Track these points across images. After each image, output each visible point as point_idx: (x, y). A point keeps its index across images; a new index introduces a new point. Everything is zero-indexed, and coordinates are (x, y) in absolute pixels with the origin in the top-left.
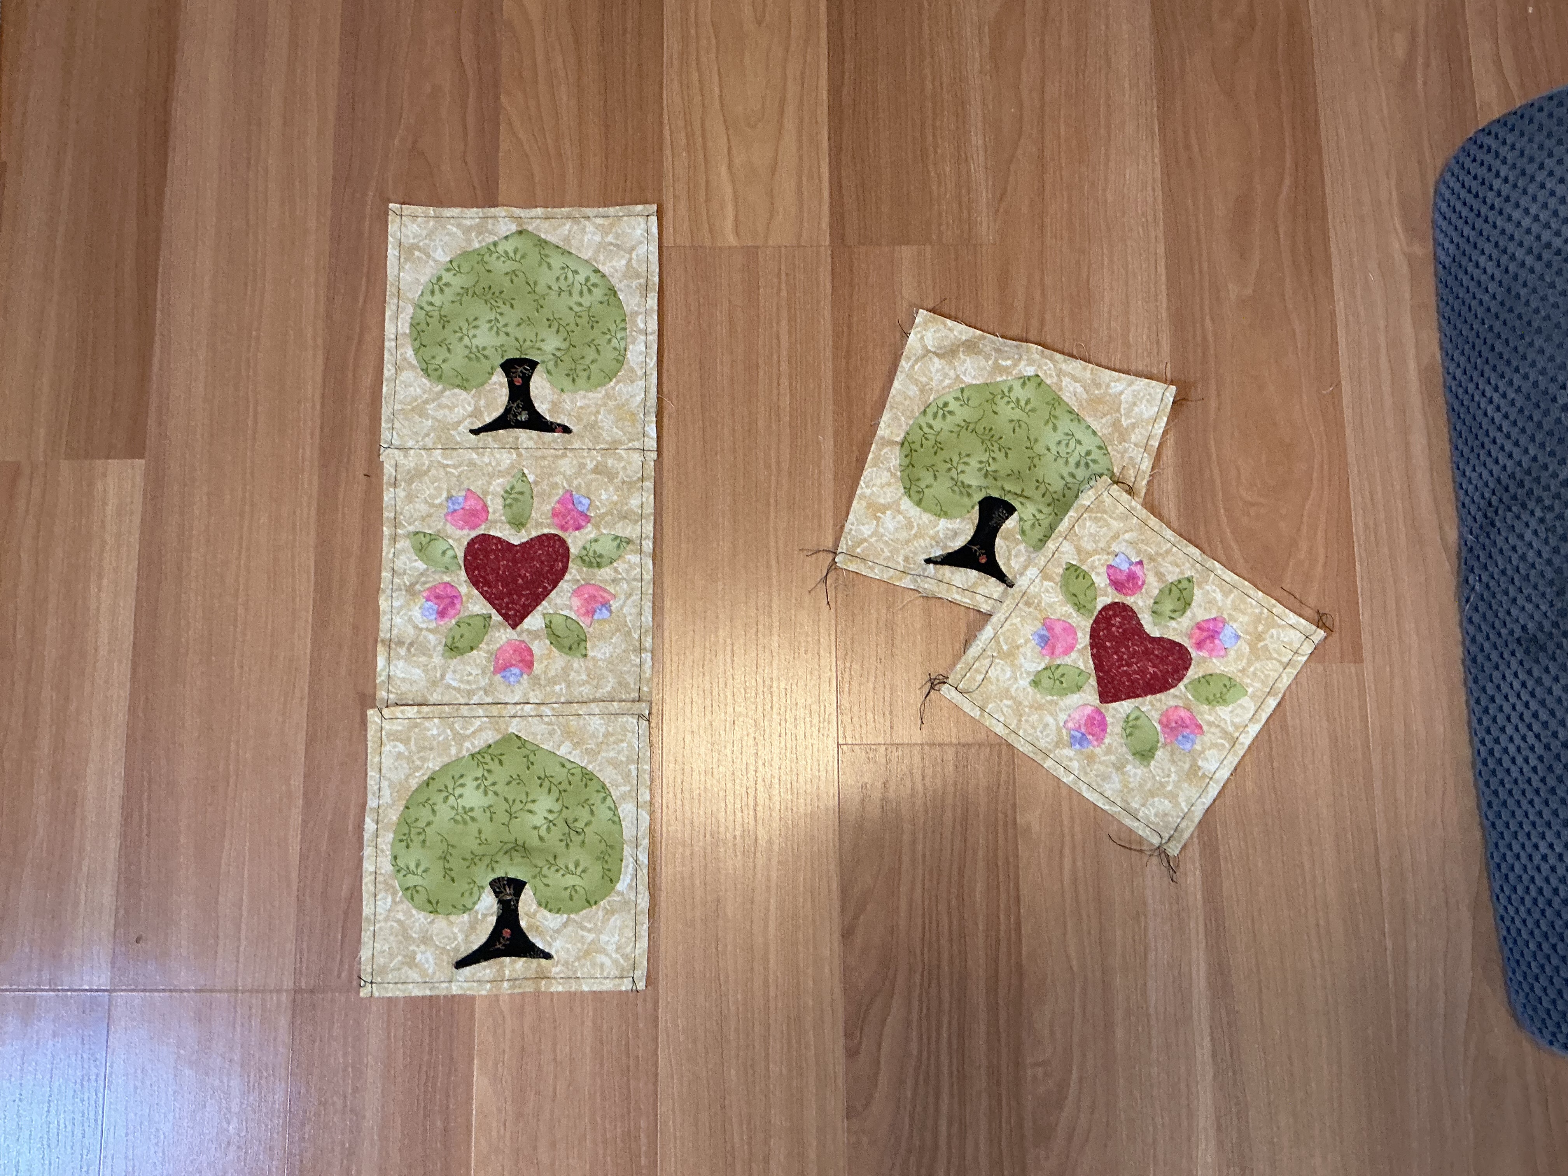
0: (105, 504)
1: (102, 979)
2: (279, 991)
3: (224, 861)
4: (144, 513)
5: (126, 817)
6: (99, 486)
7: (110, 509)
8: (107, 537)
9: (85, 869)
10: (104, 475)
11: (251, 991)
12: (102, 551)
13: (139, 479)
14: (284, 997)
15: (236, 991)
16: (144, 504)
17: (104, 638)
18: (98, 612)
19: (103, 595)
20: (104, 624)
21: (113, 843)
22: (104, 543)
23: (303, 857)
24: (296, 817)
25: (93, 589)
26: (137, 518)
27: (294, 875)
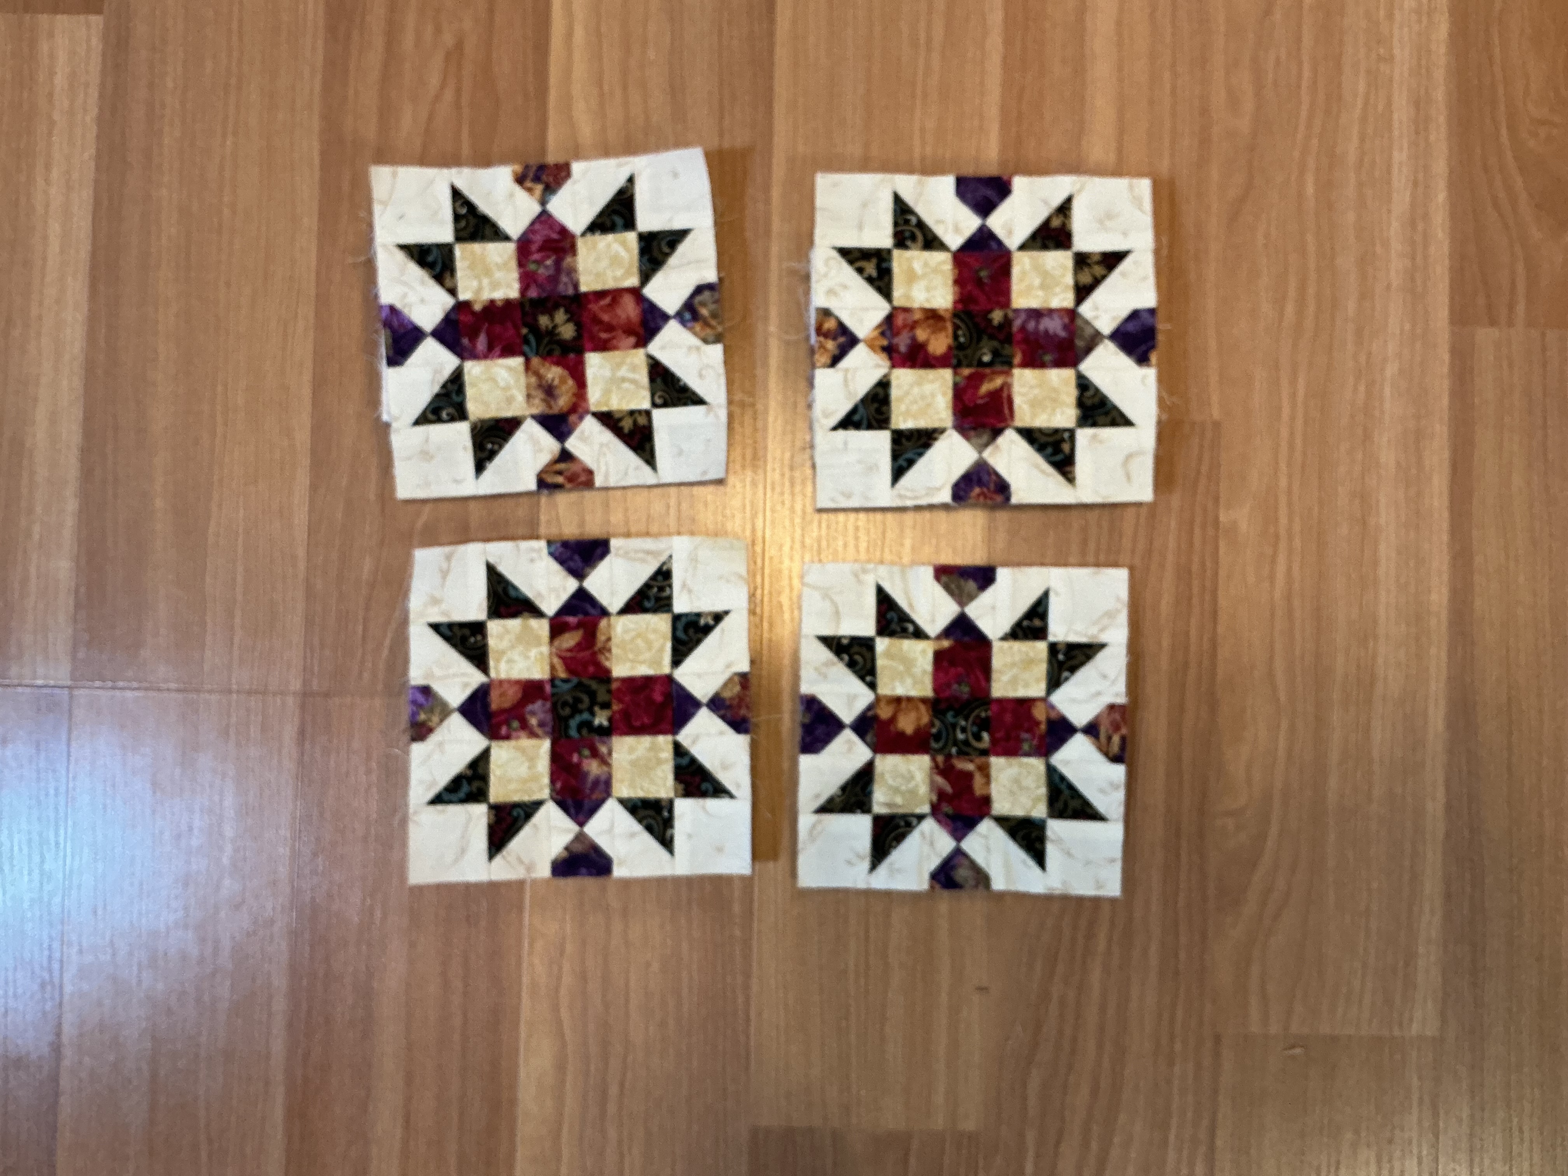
0: (52, 74)
1: (62, 673)
2: (282, 693)
3: (211, 530)
4: (103, 85)
5: (87, 473)
6: (44, 47)
7: (60, 81)
8: (56, 116)
9: (36, 537)
10: (51, 35)
11: (249, 693)
12: (50, 134)
13: (96, 42)
14: (290, 700)
15: (230, 692)
16: (104, 72)
17: (54, 246)
18: (47, 212)
19: (53, 191)
20: (55, 228)
21: (72, 505)
22: (52, 123)
23: (312, 530)
24: (303, 479)
25: (40, 181)
26: (94, 92)
27: (301, 552)
